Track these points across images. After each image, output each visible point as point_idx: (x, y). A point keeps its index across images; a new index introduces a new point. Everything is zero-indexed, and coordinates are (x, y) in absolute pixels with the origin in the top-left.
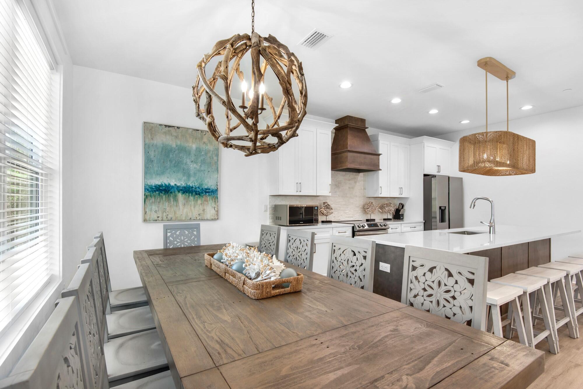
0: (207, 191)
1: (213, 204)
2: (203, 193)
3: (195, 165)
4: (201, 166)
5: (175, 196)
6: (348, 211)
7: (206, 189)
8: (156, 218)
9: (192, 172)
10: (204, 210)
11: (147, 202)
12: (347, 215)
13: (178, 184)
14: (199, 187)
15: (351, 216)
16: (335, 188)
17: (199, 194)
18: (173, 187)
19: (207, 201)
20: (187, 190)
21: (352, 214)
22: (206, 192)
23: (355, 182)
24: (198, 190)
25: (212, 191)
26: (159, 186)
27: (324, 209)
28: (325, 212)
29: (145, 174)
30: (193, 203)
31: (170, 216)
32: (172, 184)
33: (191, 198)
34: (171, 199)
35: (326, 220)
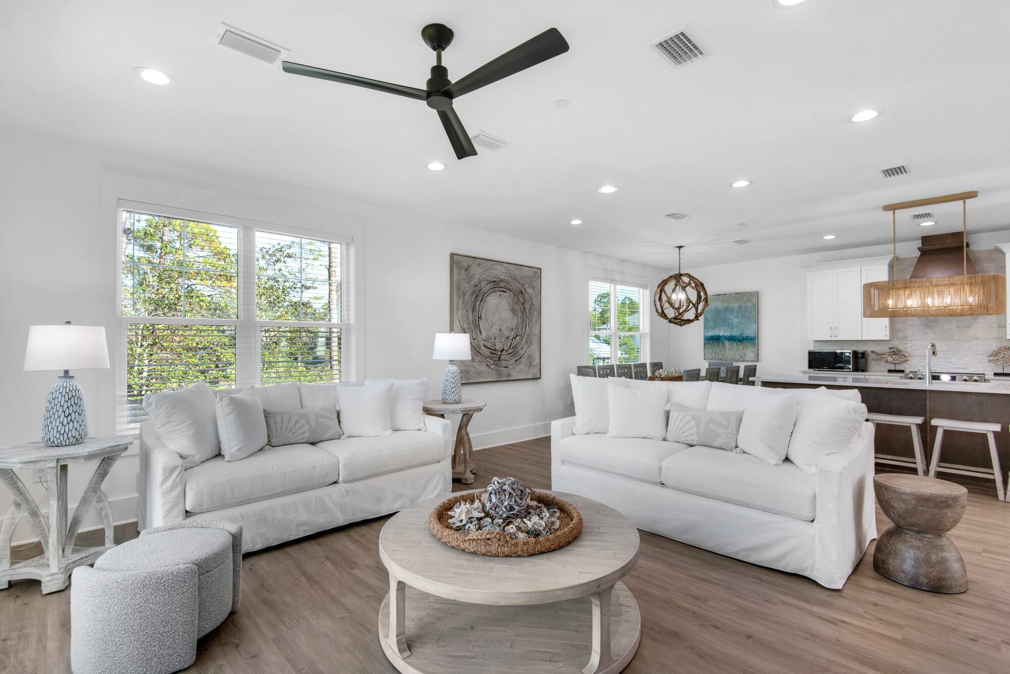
1: (752, 348)
2: (744, 341)
3: (737, 320)
4: (741, 320)
5: (723, 343)
7: (747, 337)
9: (735, 325)
10: (743, 353)
11: (706, 348)
13: (725, 335)
14: (740, 336)
17: (741, 341)
18: (722, 337)
19: (747, 346)
20: (731, 339)
22: (747, 340)
24: (739, 338)
25: (751, 339)
26: (713, 336)
27: (889, 355)
28: (890, 359)
29: (704, 329)
30: (736, 348)
31: (720, 357)
32: (721, 335)
33: (735, 344)
34: (721, 346)
35: (894, 369)
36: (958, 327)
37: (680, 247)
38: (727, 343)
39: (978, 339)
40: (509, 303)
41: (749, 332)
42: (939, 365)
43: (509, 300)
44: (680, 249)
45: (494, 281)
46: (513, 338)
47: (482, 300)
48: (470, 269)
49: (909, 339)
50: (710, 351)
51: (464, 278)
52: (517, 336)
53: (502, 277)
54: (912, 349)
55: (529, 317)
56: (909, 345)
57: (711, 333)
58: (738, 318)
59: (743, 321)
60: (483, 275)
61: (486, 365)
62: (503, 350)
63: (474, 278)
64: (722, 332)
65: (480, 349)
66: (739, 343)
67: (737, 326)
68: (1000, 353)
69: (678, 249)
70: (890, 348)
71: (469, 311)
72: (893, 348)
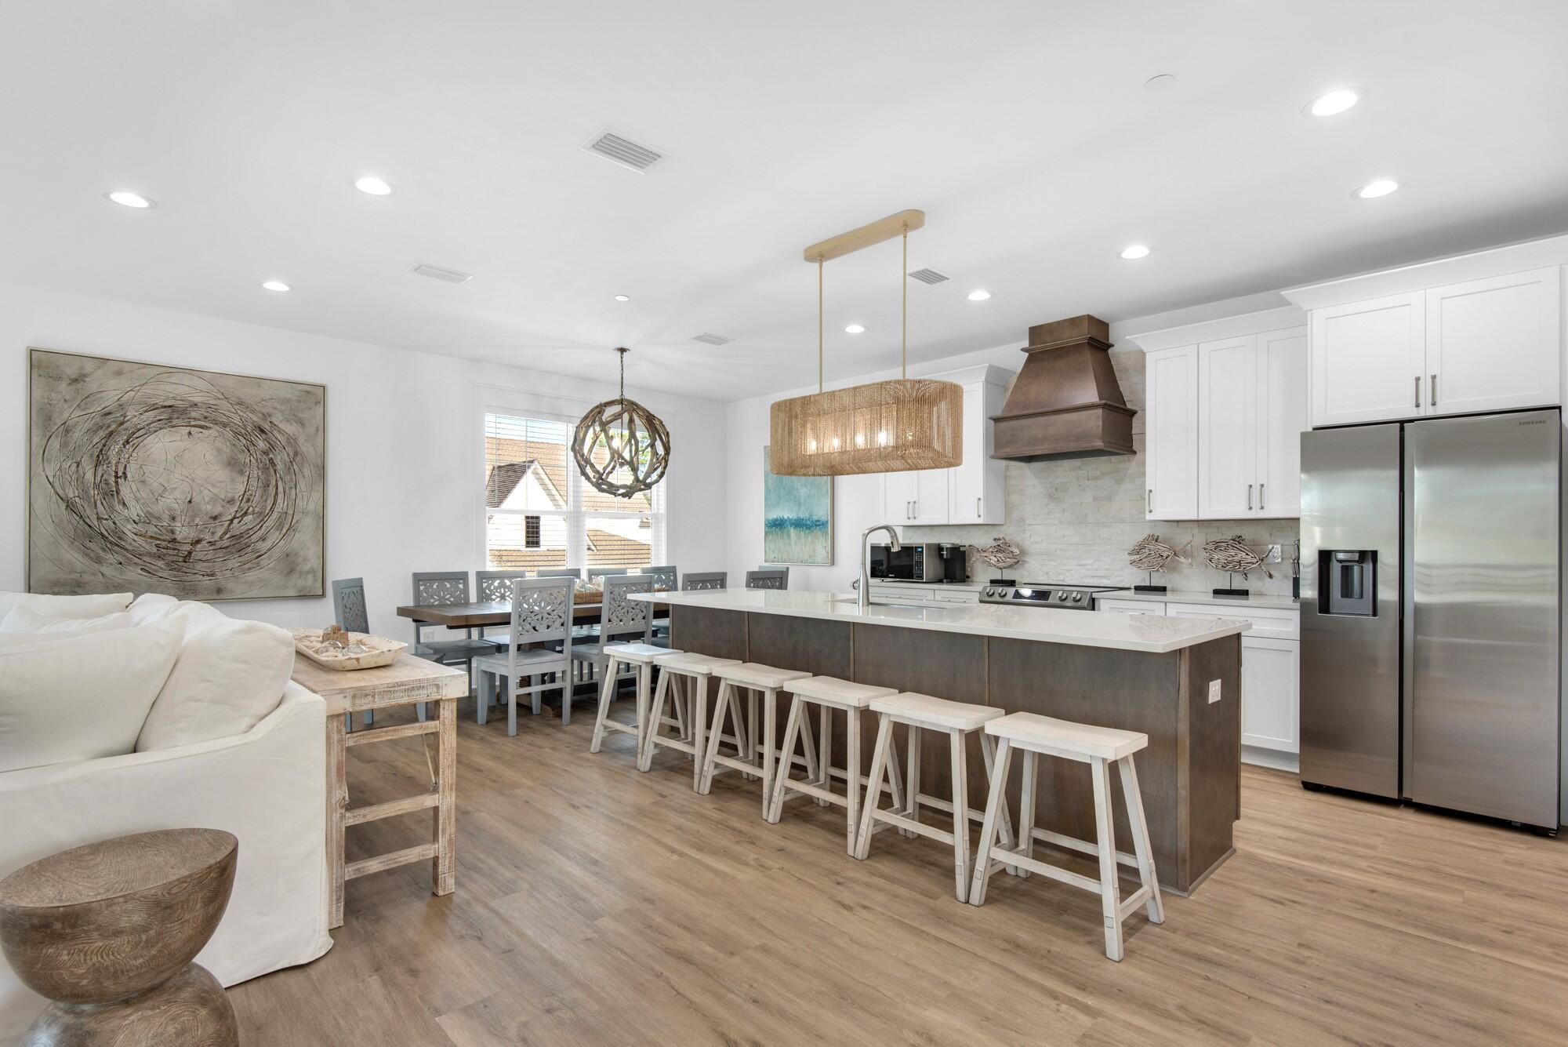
0: (817, 523)
1: (824, 542)
2: (813, 526)
3: (805, 490)
4: (811, 490)
5: (788, 531)
6: (1090, 562)
7: (817, 521)
8: (773, 559)
9: (802, 500)
10: (814, 550)
12: (1087, 570)
13: (791, 517)
14: (809, 519)
15: (1102, 573)
16: (1047, 504)
17: (809, 529)
18: (786, 520)
19: (818, 538)
20: (799, 524)
21: (1107, 570)
22: (817, 525)
23: (1119, 482)
24: (808, 523)
25: (823, 524)
26: (776, 520)
27: (992, 552)
28: (994, 560)
29: (765, 506)
30: (803, 540)
31: (784, 557)
32: (786, 517)
33: (802, 533)
34: (785, 536)
35: (1000, 578)
36: (1095, 499)
37: (622, 350)
38: (792, 531)
39: (1122, 521)
40: (219, 450)
41: (821, 512)
42: (1069, 570)
43: (218, 444)
44: (622, 353)
45: (170, 406)
46: (235, 518)
47: (127, 442)
48: (87, 379)
49: (1027, 522)
50: (772, 546)
51: (67, 397)
52: (246, 514)
53: (196, 399)
54: (1032, 540)
55: (287, 478)
56: (1027, 535)
57: (774, 515)
58: (806, 486)
59: (812, 493)
60: (132, 394)
61: (142, 569)
62: (198, 541)
63: (101, 398)
64: (786, 512)
65: (120, 538)
66: (807, 531)
67: (805, 500)
68: (1145, 548)
69: (619, 353)
70: (995, 539)
71: (84, 463)
72: (999, 539)
